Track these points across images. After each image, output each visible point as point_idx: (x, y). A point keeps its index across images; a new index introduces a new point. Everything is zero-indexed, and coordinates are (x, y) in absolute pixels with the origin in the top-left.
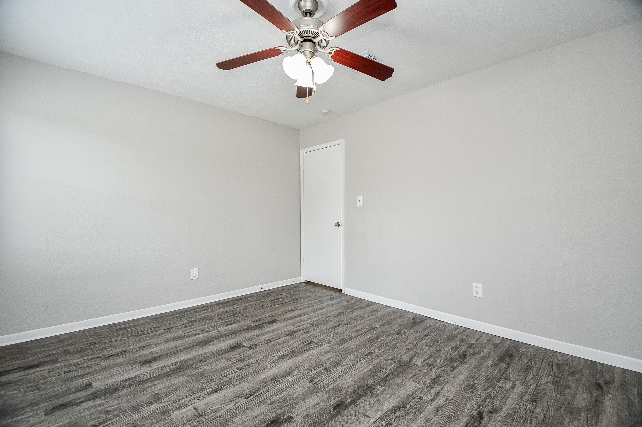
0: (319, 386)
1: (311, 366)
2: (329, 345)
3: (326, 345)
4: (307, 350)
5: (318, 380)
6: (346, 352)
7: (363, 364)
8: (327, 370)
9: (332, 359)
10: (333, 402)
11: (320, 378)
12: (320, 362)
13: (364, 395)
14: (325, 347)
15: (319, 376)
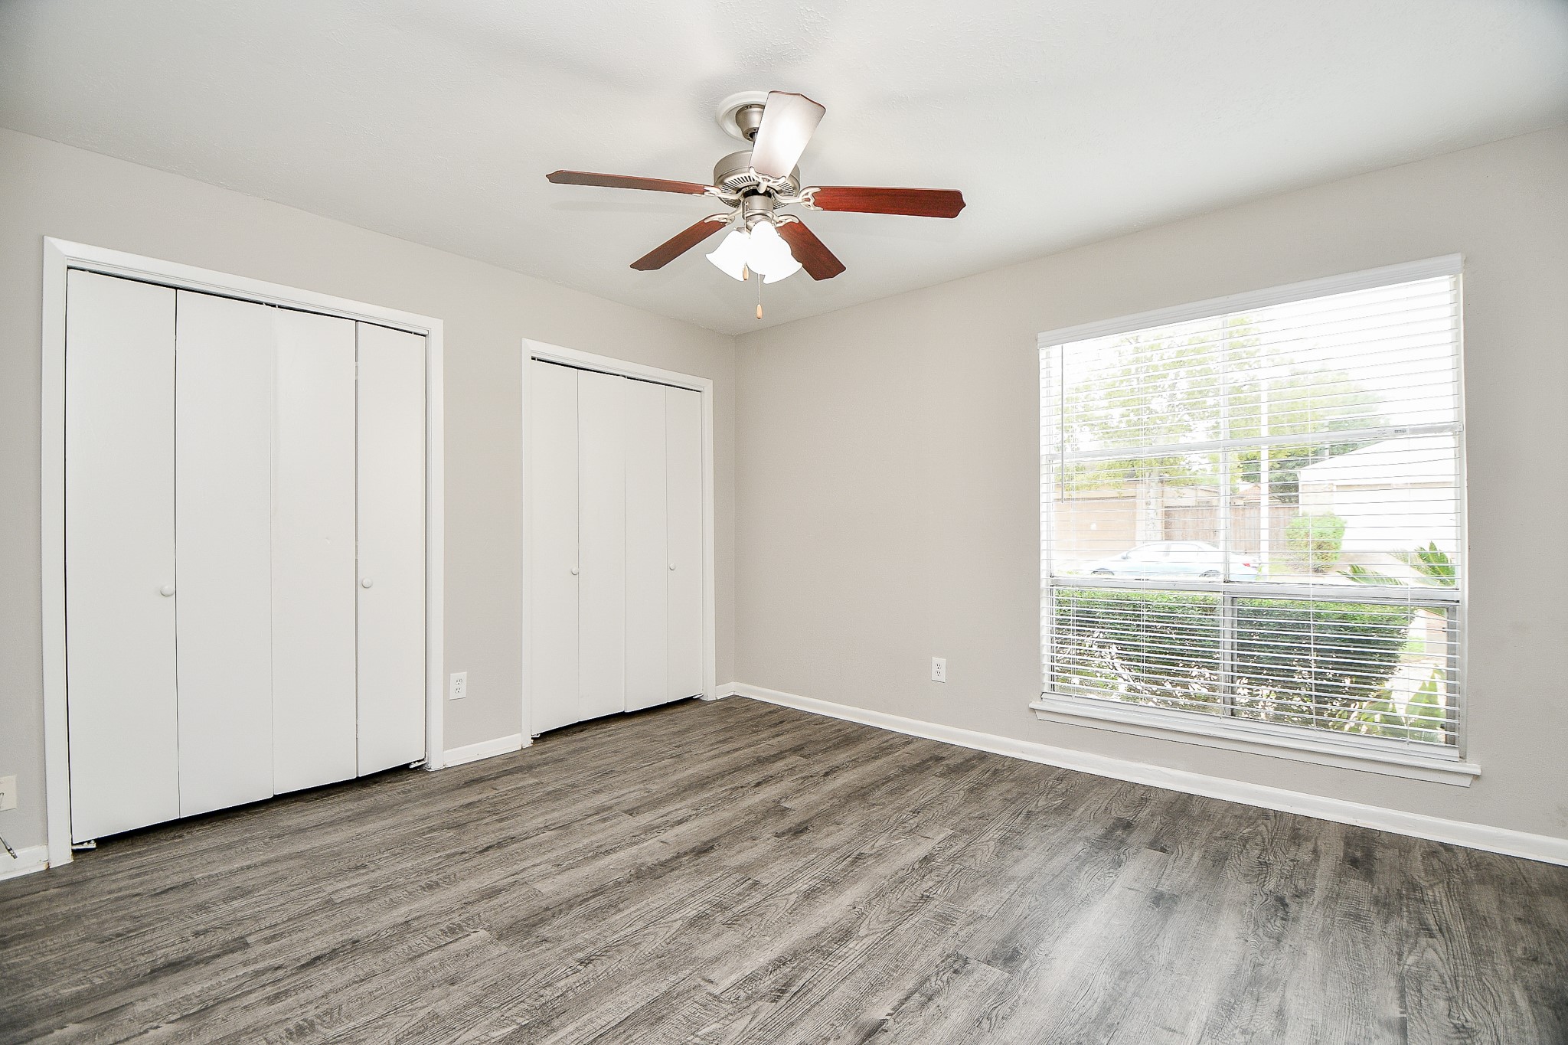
0: (738, 876)
1: (761, 915)
2: (710, 988)
3: (721, 988)
4: (781, 962)
5: (742, 887)
6: (663, 962)
7: (628, 925)
8: (723, 908)
9: (708, 936)
10: (714, 854)
11: (738, 890)
12: (739, 925)
13: (655, 865)
14: (725, 979)
15: (739, 894)
